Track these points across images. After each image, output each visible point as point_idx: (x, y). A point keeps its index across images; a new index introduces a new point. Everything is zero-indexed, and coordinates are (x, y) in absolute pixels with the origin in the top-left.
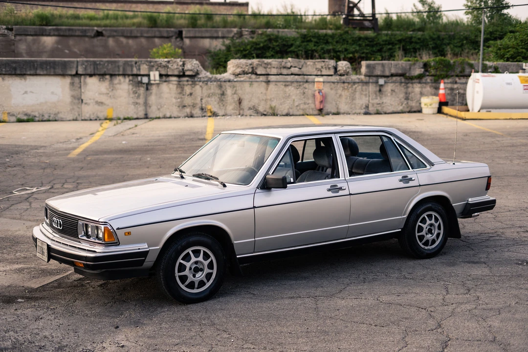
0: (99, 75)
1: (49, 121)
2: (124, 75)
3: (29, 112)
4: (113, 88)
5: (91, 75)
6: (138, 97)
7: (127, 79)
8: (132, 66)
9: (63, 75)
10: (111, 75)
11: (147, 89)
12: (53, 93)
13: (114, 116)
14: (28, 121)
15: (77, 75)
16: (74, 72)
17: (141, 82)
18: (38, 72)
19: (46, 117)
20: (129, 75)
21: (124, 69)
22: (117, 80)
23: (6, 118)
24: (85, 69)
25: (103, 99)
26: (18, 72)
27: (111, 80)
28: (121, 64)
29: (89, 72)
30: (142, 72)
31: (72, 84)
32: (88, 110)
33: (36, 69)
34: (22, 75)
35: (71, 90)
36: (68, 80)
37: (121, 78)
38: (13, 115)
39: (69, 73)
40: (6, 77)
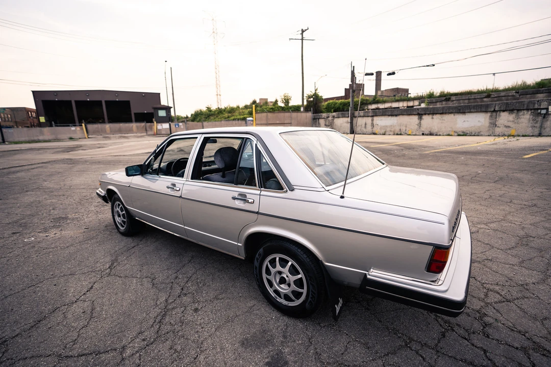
0: (509, 110)
1: (474, 136)
2: (528, 110)
3: (465, 130)
4: (518, 117)
5: (504, 111)
6: (537, 122)
7: (530, 112)
8: (534, 104)
9: (486, 112)
10: (518, 110)
11: (544, 117)
12: (479, 121)
13: (516, 134)
14: (463, 135)
15: (494, 111)
16: (493, 110)
17: (540, 113)
18: (472, 110)
19: (473, 134)
20: (531, 110)
21: (528, 106)
22: (521, 113)
23: (453, 134)
24: (500, 107)
25: (510, 124)
26: (461, 111)
27: (517, 113)
28: (526, 103)
29: (502, 109)
30: (542, 107)
31: (491, 116)
32: (498, 130)
33: (471, 109)
34: (464, 113)
35: (490, 119)
36: (489, 114)
37: (525, 112)
38: (457, 132)
39: (490, 110)
40: (456, 114)
